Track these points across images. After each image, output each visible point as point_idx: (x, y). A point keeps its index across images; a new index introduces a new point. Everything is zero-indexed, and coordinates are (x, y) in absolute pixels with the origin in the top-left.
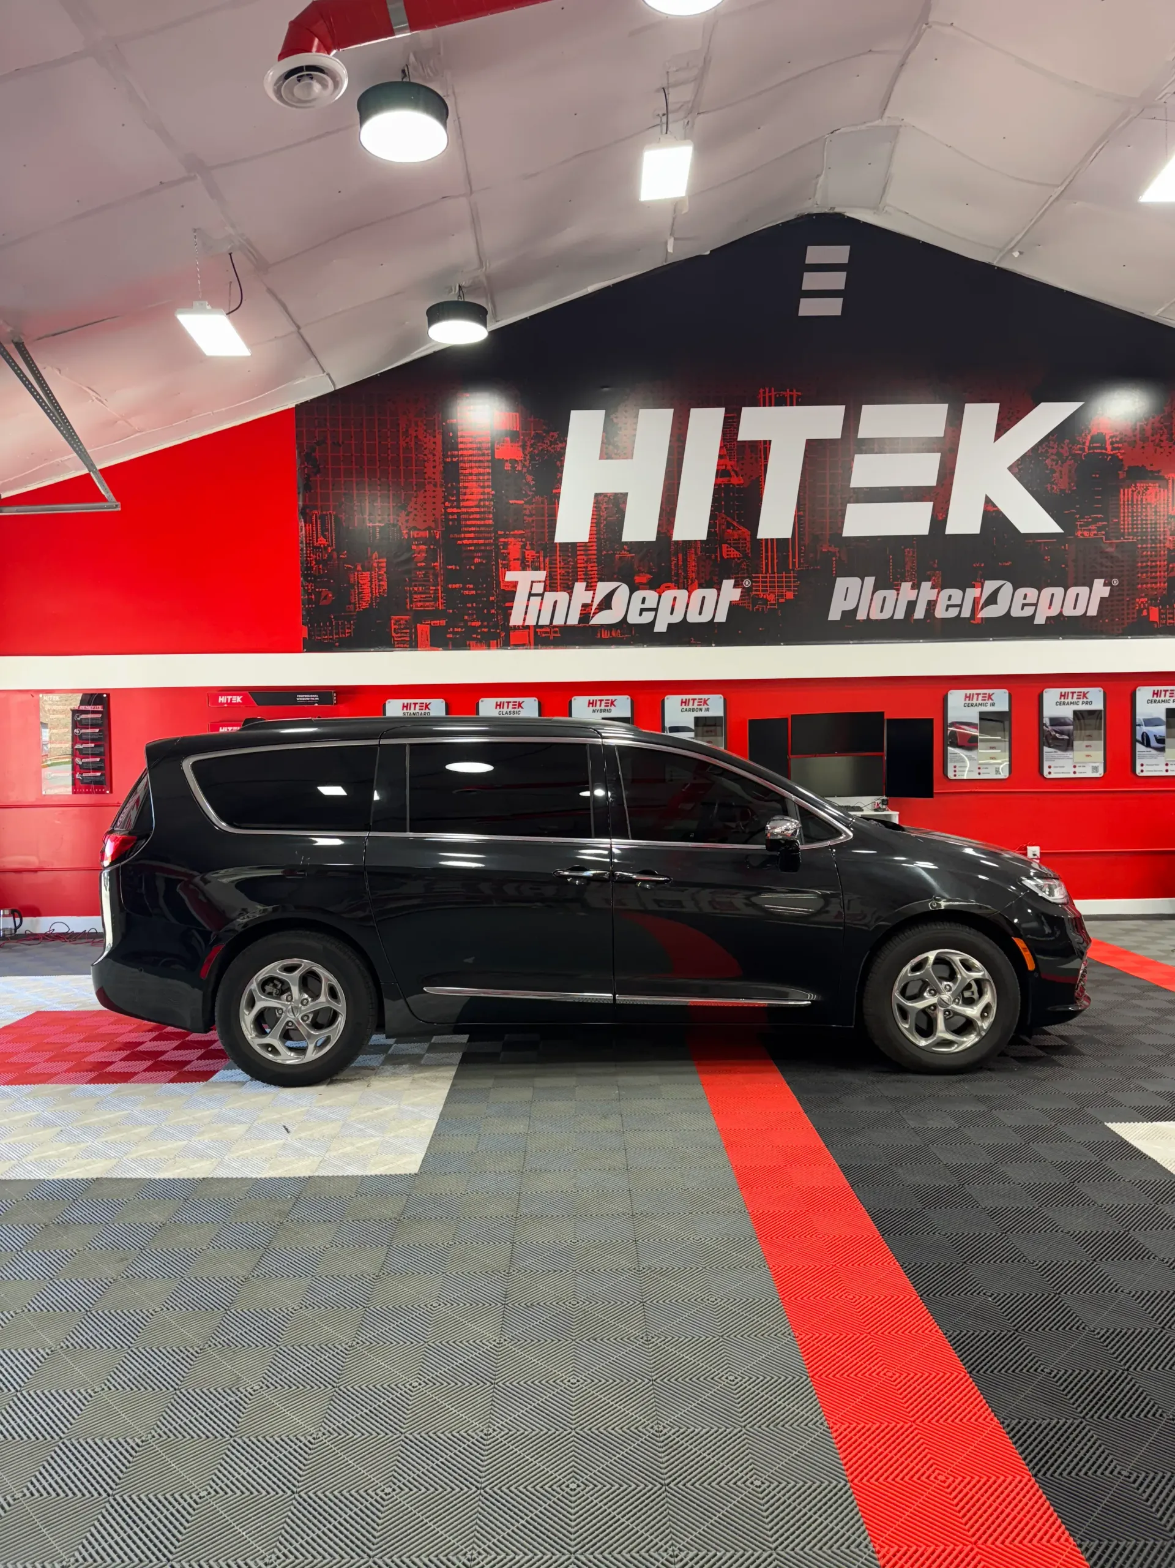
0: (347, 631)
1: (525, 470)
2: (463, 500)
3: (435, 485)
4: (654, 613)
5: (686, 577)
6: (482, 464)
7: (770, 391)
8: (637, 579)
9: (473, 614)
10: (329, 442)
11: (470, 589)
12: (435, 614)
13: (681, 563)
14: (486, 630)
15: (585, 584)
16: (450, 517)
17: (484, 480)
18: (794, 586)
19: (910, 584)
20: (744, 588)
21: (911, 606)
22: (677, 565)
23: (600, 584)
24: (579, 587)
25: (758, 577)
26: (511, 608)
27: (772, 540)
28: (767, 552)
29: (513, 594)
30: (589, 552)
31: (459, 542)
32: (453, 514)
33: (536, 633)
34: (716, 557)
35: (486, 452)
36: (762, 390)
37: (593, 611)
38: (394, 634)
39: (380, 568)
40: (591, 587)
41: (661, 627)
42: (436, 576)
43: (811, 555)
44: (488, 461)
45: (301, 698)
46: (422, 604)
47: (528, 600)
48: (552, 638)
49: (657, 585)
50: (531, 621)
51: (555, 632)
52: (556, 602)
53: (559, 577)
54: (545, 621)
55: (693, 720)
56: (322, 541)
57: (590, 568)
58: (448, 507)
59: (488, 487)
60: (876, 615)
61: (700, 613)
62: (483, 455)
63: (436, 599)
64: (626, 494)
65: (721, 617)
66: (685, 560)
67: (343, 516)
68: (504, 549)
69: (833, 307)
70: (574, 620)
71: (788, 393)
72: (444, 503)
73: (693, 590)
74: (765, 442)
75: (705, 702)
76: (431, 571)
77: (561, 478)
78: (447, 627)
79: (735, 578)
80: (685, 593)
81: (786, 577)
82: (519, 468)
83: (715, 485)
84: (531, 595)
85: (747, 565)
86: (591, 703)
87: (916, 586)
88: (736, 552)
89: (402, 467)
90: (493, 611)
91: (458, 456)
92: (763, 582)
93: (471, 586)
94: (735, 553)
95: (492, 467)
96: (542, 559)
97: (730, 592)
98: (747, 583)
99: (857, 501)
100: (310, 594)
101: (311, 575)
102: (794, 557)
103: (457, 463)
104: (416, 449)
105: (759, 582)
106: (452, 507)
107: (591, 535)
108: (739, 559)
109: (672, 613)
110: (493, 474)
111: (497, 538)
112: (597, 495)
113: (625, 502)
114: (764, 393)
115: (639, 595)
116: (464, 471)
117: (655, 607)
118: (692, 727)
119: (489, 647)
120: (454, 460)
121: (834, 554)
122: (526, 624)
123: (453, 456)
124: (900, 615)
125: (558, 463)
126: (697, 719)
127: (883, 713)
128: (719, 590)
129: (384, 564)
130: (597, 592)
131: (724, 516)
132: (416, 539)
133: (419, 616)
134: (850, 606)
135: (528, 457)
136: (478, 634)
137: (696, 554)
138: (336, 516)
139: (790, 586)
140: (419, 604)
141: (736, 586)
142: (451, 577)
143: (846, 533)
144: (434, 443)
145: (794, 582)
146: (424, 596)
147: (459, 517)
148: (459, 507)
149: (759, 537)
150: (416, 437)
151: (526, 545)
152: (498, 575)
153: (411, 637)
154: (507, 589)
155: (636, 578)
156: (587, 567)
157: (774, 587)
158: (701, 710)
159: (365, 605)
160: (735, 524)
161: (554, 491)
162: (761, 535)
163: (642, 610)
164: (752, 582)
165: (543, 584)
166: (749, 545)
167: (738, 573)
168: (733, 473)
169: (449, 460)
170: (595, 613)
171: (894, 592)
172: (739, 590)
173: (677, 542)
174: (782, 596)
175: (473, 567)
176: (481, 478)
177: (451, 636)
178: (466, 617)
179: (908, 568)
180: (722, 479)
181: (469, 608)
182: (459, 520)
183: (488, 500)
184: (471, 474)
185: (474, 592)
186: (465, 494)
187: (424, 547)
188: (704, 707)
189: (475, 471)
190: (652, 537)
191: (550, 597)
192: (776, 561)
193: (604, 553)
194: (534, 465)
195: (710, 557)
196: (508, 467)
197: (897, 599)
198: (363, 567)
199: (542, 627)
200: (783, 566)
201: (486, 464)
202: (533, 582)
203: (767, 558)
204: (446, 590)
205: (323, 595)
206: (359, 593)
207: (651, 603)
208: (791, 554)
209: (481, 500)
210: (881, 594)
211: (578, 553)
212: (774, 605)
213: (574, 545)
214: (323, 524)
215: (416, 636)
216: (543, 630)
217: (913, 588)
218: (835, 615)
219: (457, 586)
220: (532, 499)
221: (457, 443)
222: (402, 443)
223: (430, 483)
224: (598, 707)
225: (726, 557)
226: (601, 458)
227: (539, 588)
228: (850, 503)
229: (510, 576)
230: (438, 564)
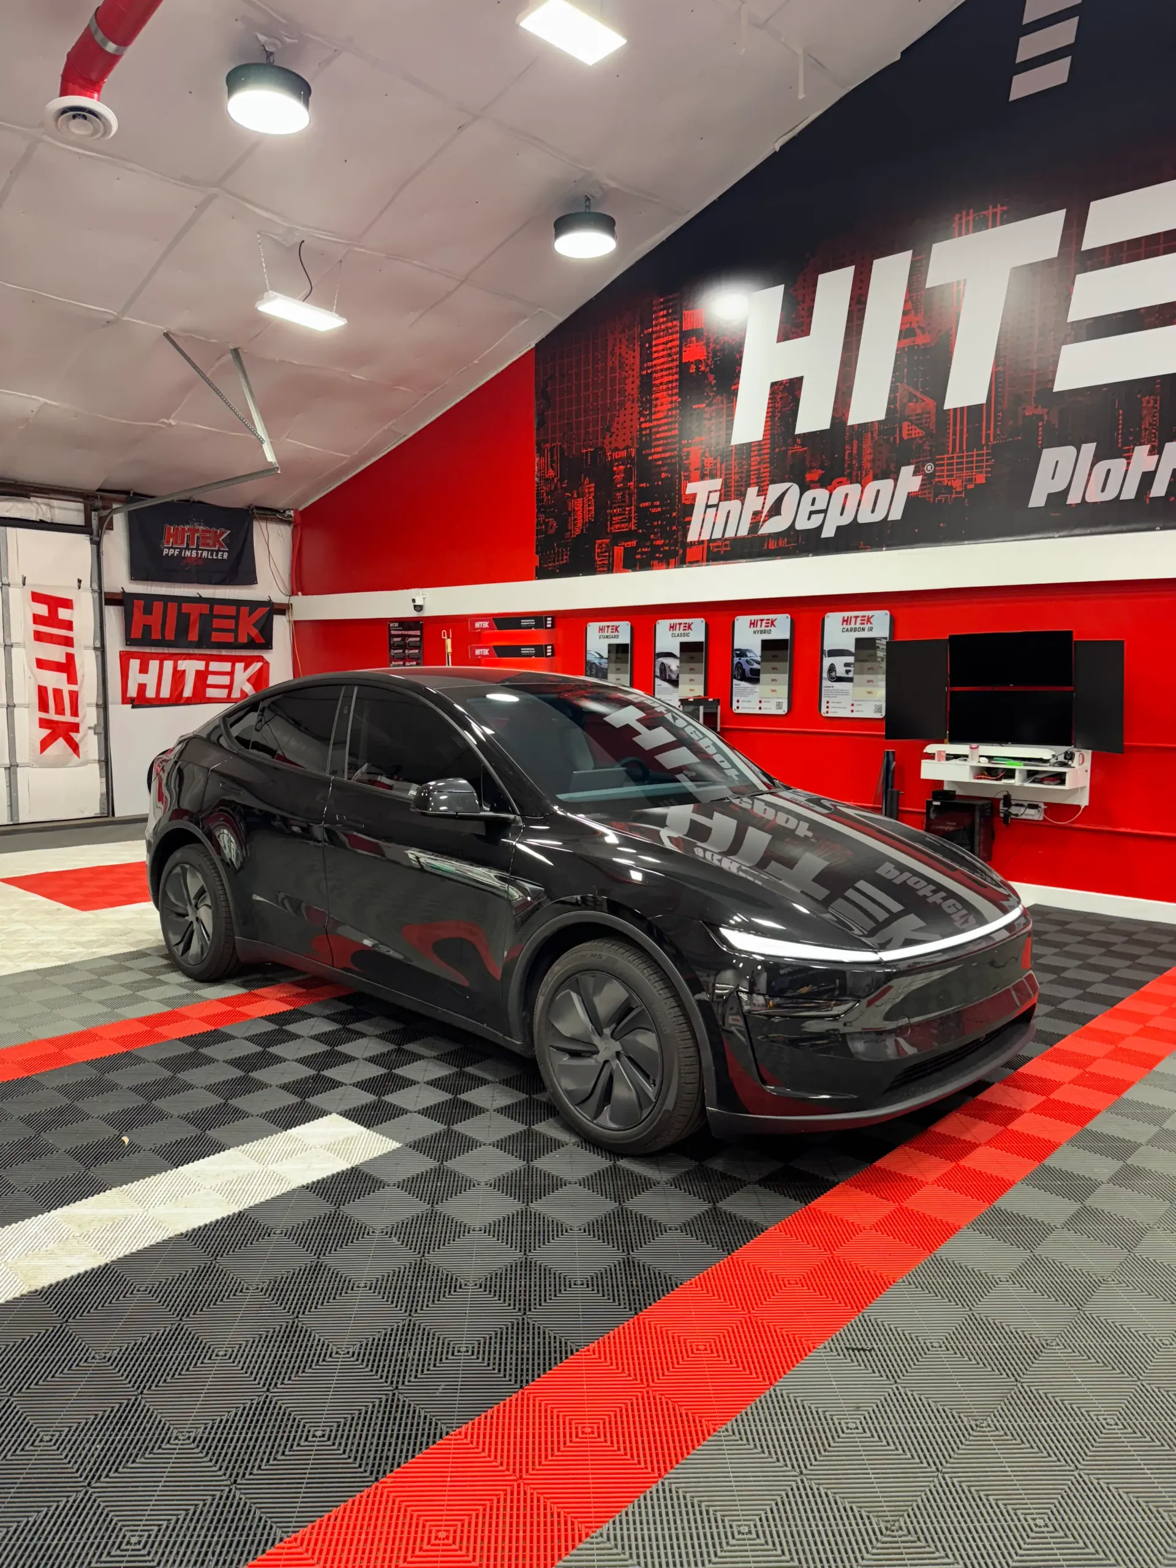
0: (565, 557)
1: (708, 370)
2: (655, 413)
3: (633, 402)
4: (823, 515)
5: (860, 468)
6: (671, 371)
7: (968, 215)
8: (809, 477)
9: (657, 532)
10: (557, 375)
11: (657, 507)
12: (628, 535)
13: (855, 452)
14: (667, 548)
15: (757, 488)
16: (644, 433)
17: (672, 388)
18: (987, 466)
19: (1147, 448)
20: (925, 475)
21: (1148, 479)
22: (851, 454)
23: (772, 488)
24: (752, 491)
25: (943, 459)
26: (689, 523)
27: (962, 408)
28: (955, 425)
29: (693, 505)
30: (763, 452)
31: (650, 458)
32: (646, 429)
33: (709, 547)
34: (895, 438)
35: (675, 357)
36: (957, 216)
37: (762, 519)
38: (597, 558)
39: (589, 493)
40: (762, 492)
41: (828, 532)
42: (630, 495)
43: (1011, 423)
44: (677, 366)
45: (524, 622)
46: (619, 525)
47: (705, 513)
48: (722, 553)
49: (828, 482)
50: (705, 537)
51: (726, 546)
52: (729, 513)
53: (733, 484)
54: (717, 535)
55: (854, 642)
56: (551, 473)
57: (762, 470)
58: (642, 422)
59: (676, 394)
60: (1095, 496)
61: (873, 511)
62: (673, 361)
63: (630, 518)
64: (800, 380)
65: (896, 514)
66: (860, 449)
67: (565, 446)
68: (686, 459)
69: (1058, 73)
70: (743, 532)
71: (991, 210)
72: (639, 419)
73: (867, 483)
74: (958, 282)
75: (869, 621)
76: (627, 492)
77: (739, 372)
78: (638, 546)
79: (915, 463)
80: (858, 487)
81: (978, 455)
82: (703, 368)
83: (898, 350)
84: (708, 506)
85: (930, 446)
86: (753, 624)
87: (1157, 450)
88: (918, 430)
89: (609, 389)
90: (674, 528)
91: (652, 367)
92: (949, 464)
93: (658, 503)
94: (918, 432)
95: (680, 373)
96: (719, 464)
97: (909, 481)
98: (929, 468)
99: (1077, 340)
100: (541, 525)
101: (542, 506)
102: (988, 428)
103: (652, 373)
104: (620, 368)
105: (943, 465)
106: (646, 422)
107: (765, 431)
108: (921, 438)
109: (842, 514)
110: (680, 380)
111: (680, 450)
112: (773, 385)
113: (800, 389)
114: (961, 218)
115: (809, 494)
116: (657, 382)
117: (825, 508)
118: (852, 649)
119: (668, 566)
120: (649, 371)
121: (1040, 418)
122: (702, 539)
123: (648, 368)
124: (1130, 493)
125: (738, 356)
126: (858, 641)
127: (1070, 633)
128: (896, 480)
129: (593, 489)
130: (768, 496)
131: (906, 387)
132: (616, 460)
133: (617, 538)
134: (1058, 486)
135: (711, 355)
136: (660, 552)
137: (872, 438)
138: (560, 446)
139: (982, 467)
140: (617, 526)
141: (915, 474)
142: (643, 495)
143: (1058, 387)
144: (634, 357)
145: (987, 460)
146: (620, 517)
147: (651, 431)
148: (651, 421)
149: (946, 407)
150: (620, 354)
151: (705, 452)
152: (680, 489)
153: (609, 560)
154: (687, 502)
155: (807, 475)
156: (760, 469)
157: (962, 469)
158: (863, 629)
159: (578, 532)
160: (919, 394)
161: (733, 387)
162: (948, 405)
163: (812, 513)
164: (936, 466)
165: (718, 493)
166: (934, 418)
167: (919, 457)
168: (918, 331)
169: (644, 373)
170: (765, 521)
171: (1124, 461)
172: (920, 478)
173: (853, 426)
174: (971, 480)
175: (660, 483)
176: (670, 385)
177: (638, 556)
178: (652, 536)
179: (1145, 424)
180: (907, 340)
181: (655, 527)
182: (650, 434)
183: (676, 408)
184: (661, 384)
185: (659, 509)
186: (656, 406)
187: (622, 467)
188: (866, 626)
189: (666, 379)
190: (826, 425)
191: (725, 506)
192: (965, 436)
193: (777, 450)
194: (715, 364)
195: (888, 439)
196: (693, 370)
197: (1127, 471)
198: (578, 494)
199: (716, 540)
200: (975, 442)
201: (674, 371)
202: (710, 492)
203: (954, 434)
204: (638, 509)
205: (550, 524)
206: (575, 519)
207: (820, 505)
208: (984, 424)
209: (669, 410)
210: (1103, 466)
211: (752, 454)
212: (960, 493)
213: (749, 445)
214: (552, 456)
215: (613, 560)
216: (715, 544)
217: (1151, 453)
218: (1038, 499)
219: (647, 504)
220: (712, 401)
221: (651, 354)
222: (610, 364)
223: (629, 400)
224: (759, 628)
225: (905, 437)
226: (779, 341)
227: (714, 499)
228: (1065, 343)
229: (691, 488)
230: (632, 483)
